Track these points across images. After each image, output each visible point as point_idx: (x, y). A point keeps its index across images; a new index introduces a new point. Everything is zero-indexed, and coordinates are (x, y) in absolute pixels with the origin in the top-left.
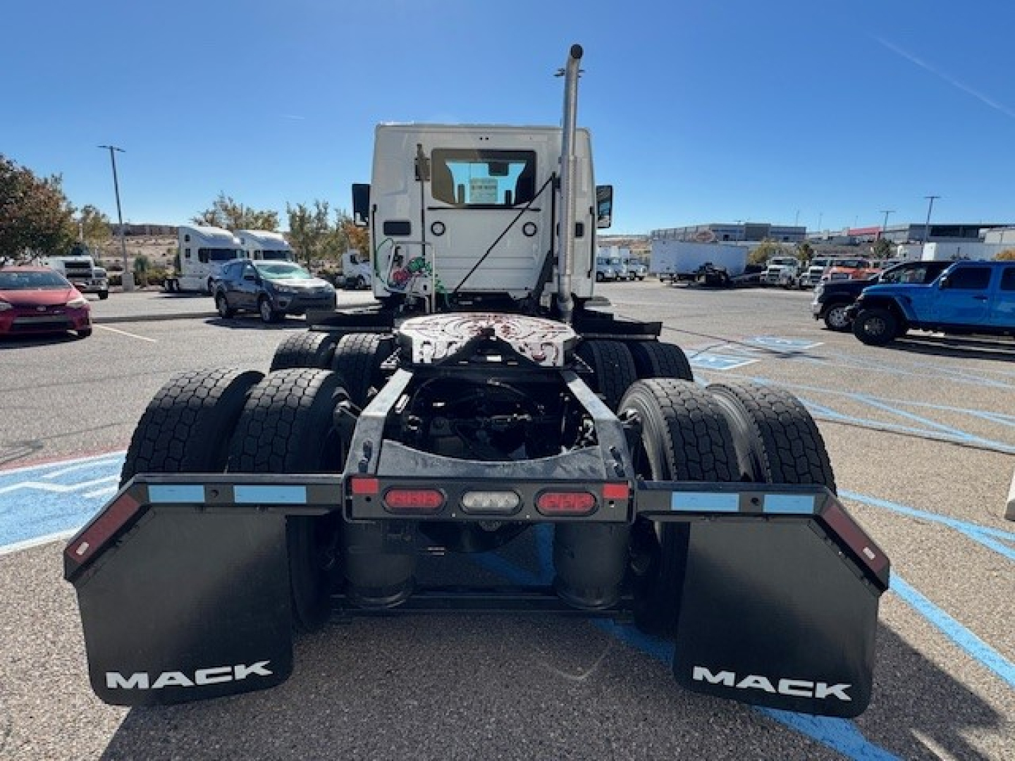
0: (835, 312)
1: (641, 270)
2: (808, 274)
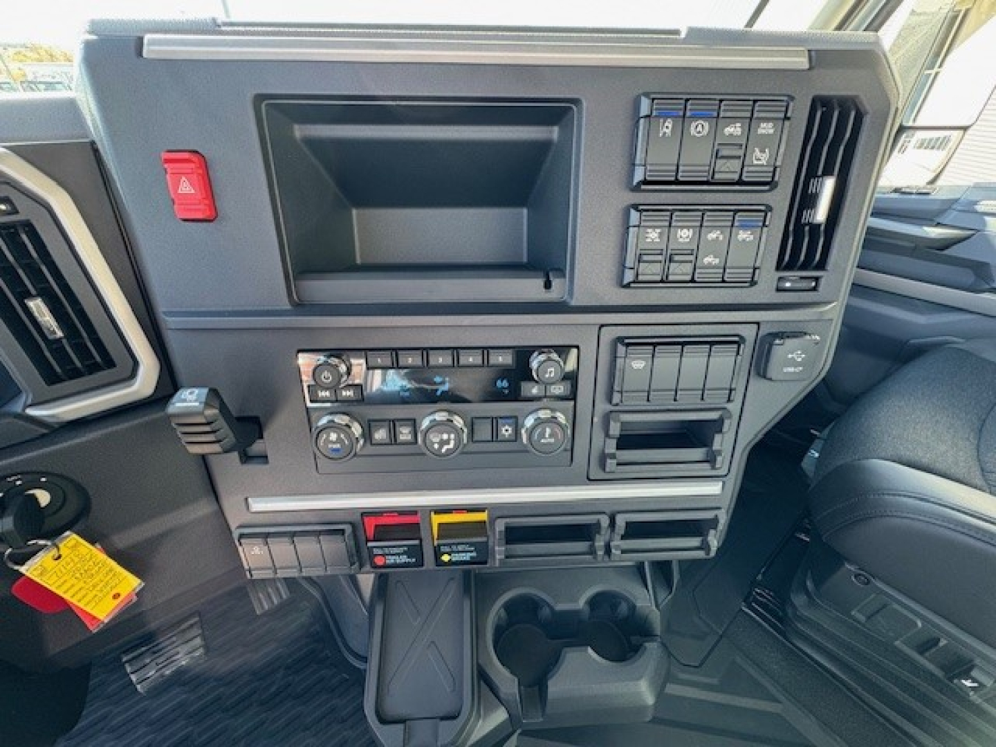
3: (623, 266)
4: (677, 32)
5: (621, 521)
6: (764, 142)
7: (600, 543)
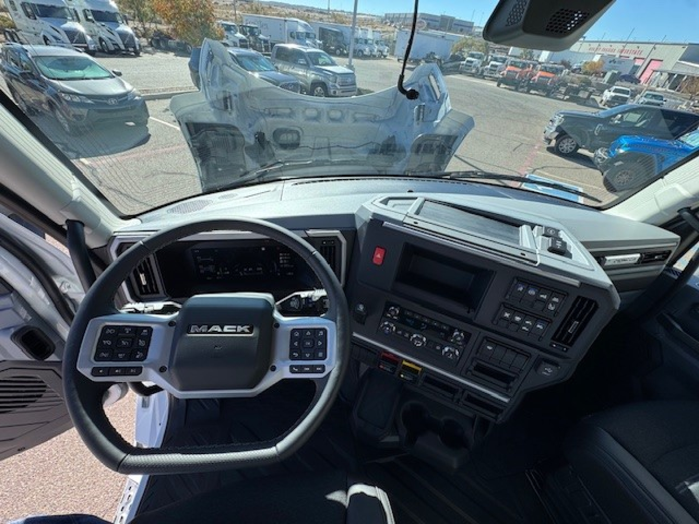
0: (564, 141)
1: (386, 50)
2: (489, 66)
3: (494, 319)
4: (535, 262)
5: (466, 392)
6: (554, 303)
7: (456, 397)
